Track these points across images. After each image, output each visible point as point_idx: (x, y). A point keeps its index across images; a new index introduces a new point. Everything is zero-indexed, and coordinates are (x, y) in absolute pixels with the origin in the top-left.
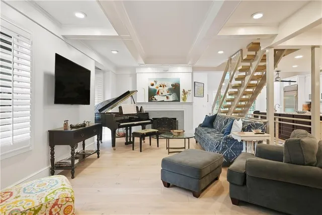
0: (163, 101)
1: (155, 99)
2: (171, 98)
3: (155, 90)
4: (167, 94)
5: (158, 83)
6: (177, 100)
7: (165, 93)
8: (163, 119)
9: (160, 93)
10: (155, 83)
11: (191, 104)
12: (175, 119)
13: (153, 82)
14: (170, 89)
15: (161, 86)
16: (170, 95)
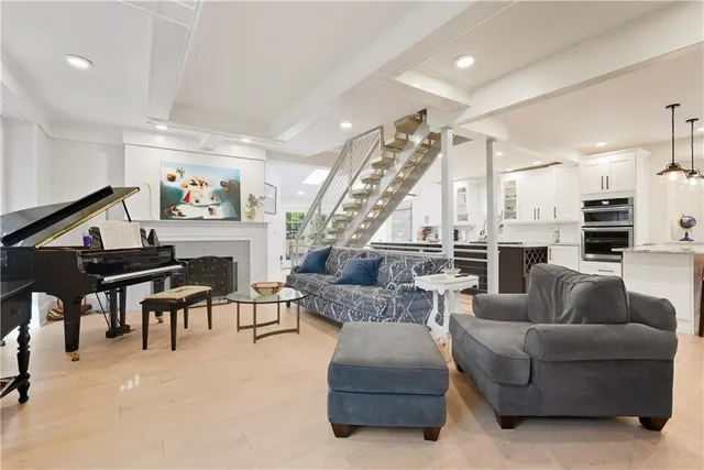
0: (201, 218)
1: (180, 214)
2: (220, 212)
3: (180, 193)
4: (210, 202)
5: (188, 177)
6: (236, 216)
7: (206, 201)
8: (204, 259)
9: (192, 200)
10: (178, 175)
11: (264, 225)
12: (231, 259)
13: (173, 172)
14: (217, 193)
15: (194, 184)
16: (218, 205)
